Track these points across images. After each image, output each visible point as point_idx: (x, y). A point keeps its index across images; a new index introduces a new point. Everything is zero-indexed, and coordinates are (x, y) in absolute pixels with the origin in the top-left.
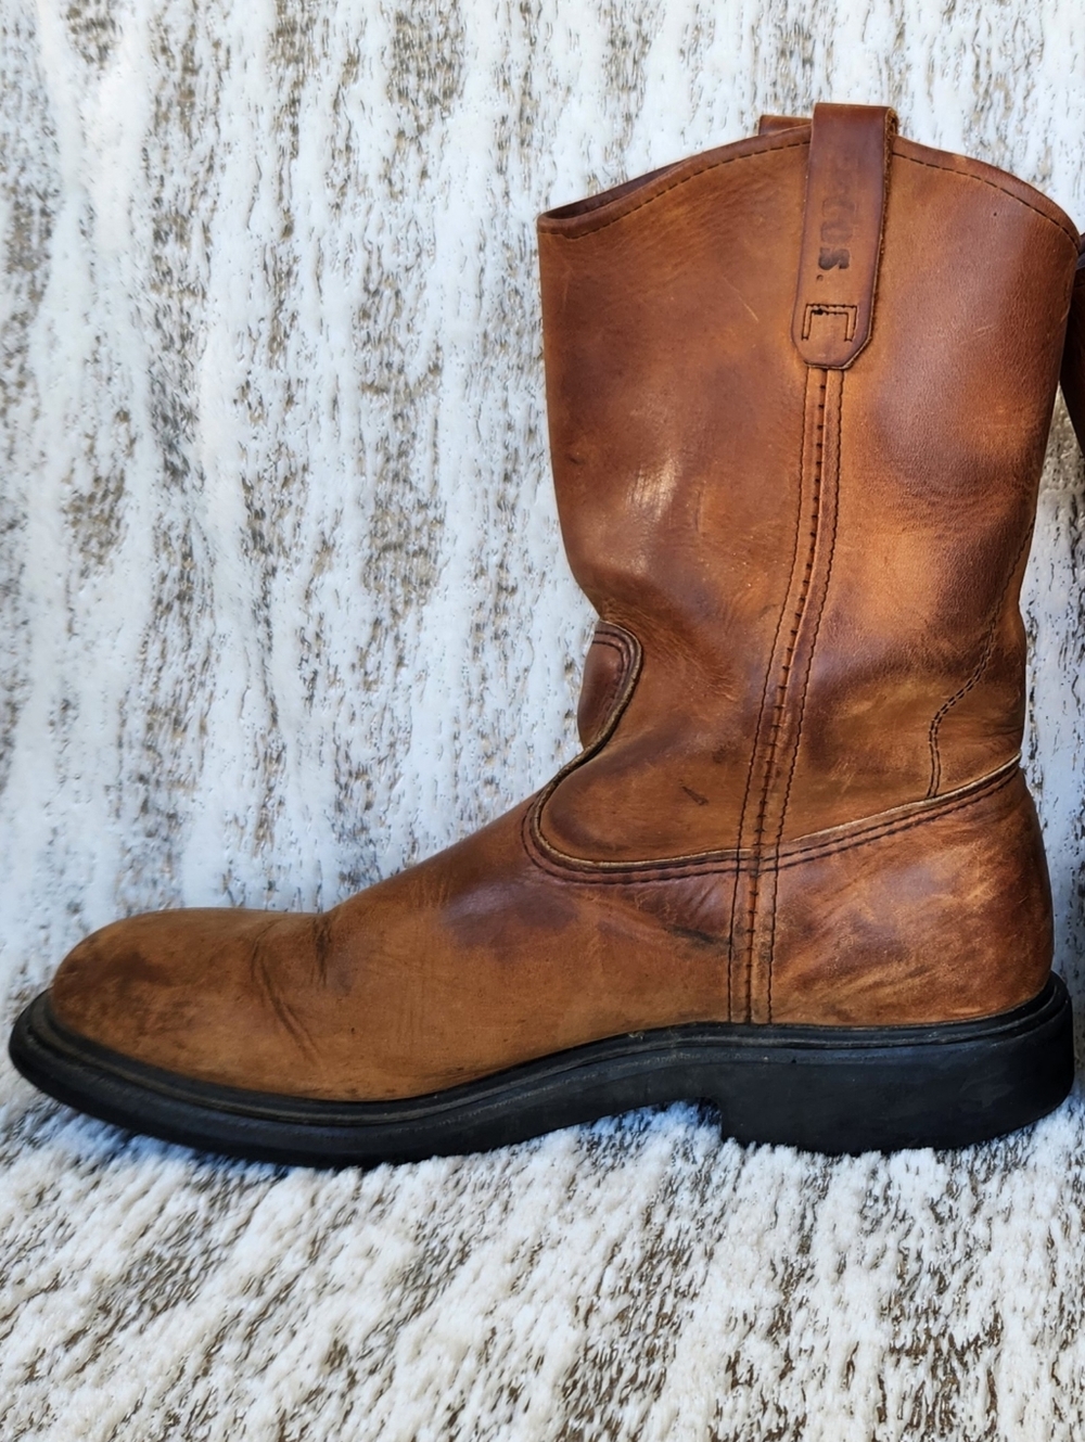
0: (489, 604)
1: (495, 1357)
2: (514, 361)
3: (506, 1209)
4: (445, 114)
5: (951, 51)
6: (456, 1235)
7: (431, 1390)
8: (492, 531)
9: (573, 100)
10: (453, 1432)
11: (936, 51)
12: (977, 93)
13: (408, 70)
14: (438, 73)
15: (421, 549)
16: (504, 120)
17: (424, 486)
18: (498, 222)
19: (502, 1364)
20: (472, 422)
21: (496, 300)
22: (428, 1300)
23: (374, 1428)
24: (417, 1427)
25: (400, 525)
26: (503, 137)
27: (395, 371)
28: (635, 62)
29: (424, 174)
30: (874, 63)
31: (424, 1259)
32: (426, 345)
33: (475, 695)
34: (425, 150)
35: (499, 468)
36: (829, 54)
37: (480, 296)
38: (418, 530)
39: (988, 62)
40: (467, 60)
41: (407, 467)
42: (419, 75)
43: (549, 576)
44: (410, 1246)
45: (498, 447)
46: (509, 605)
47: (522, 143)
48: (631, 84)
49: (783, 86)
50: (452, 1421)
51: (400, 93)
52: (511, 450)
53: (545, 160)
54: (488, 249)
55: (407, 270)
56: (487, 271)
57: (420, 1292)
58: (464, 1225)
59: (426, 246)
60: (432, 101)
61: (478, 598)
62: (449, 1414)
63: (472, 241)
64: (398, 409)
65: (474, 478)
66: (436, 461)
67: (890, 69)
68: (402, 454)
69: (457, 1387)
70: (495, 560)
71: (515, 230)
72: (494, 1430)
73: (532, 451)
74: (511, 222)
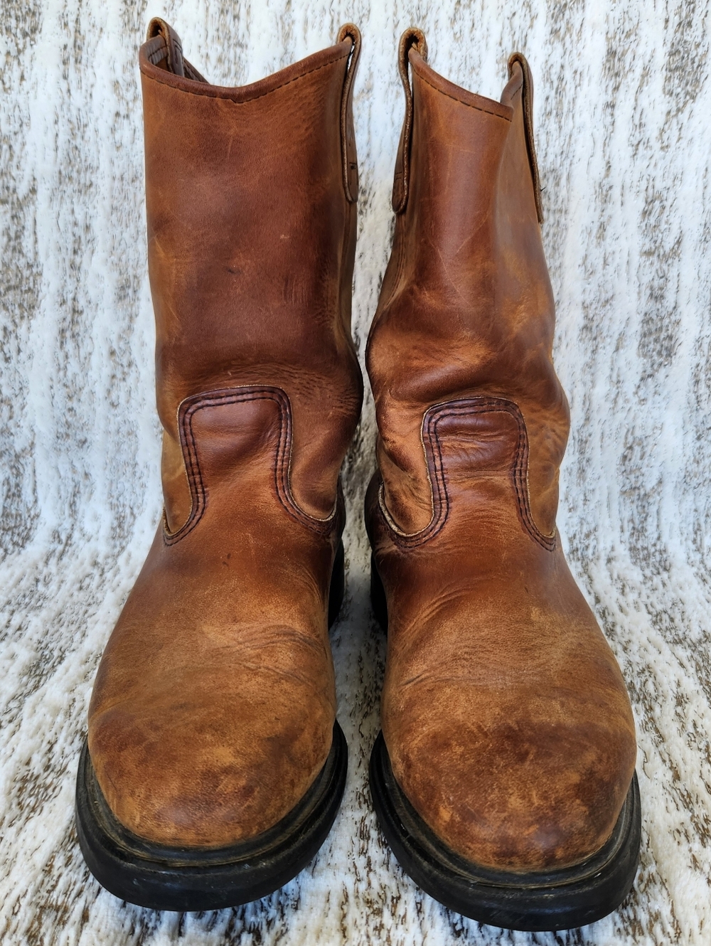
0: (69, 319)
1: (74, 714)
2: (76, 187)
3: (84, 635)
4: (32, 43)
5: (317, 13)
6: (58, 648)
7: (40, 732)
8: (68, 280)
9: (104, 36)
10: (50, 756)
11: (309, 13)
12: (332, 39)
13: (10, 16)
14: (27, 18)
15: (29, 289)
16: (65, 47)
17: (31, 255)
18: (65, 107)
19: (78, 718)
20: (55, 221)
21: (65, 153)
22: (41, 683)
23: (9, 753)
24: (32, 753)
25: (17, 276)
26: (66, 57)
27: (11, 191)
28: (139, 14)
29: (22, 78)
30: (274, 19)
31: (40, 660)
32: (27, 177)
33: (62, 366)
34: (22, 63)
35: (70, 246)
36: (248, 13)
37: (57, 149)
38: (28, 278)
39: (338, 21)
40: (43, 10)
41: (20, 244)
42: (16, 19)
43: (100, 306)
44: (33, 653)
45: (70, 235)
46: (79, 320)
47: (76, 61)
48: (136, 27)
49: (223, 32)
50: (50, 750)
51: (7, 29)
52: (77, 236)
53: (90, 71)
54: (60, 123)
55: (15, 134)
56: (60, 135)
57: (38, 678)
58: (62, 643)
59: (25, 120)
60: (25, 35)
61: (63, 315)
62: (49, 746)
63: (51, 118)
64: (14, 212)
65: (57, 253)
66: (36, 242)
67: (283, 23)
68: (17, 237)
69: (54, 730)
70: (71, 296)
71: (74, 112)
72: (71, 756)
73: (88, 239)
74: (72, 107)
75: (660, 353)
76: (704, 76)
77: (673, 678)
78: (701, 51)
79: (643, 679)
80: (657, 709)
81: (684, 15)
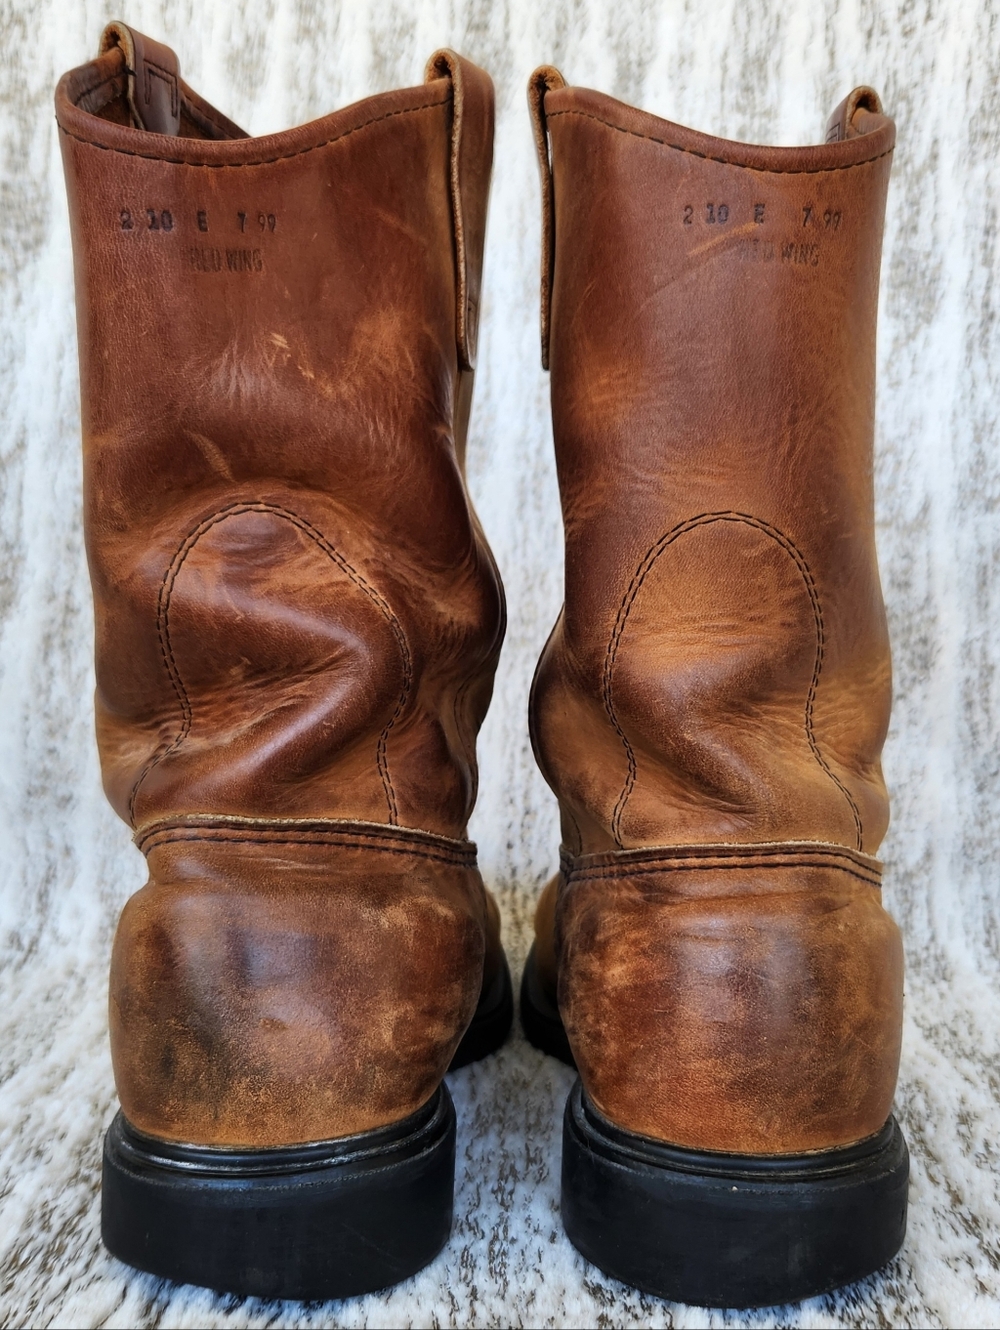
4: (36, 257)
14: (31, 227)
15: (6, 579)
17: (11, 532)
20: (49, 485)
29: (18, 301)
32: (15, 428)
33: (44, 687)
34: (20, 283)
42: (17, 228)
59: (18, 354)
60: (27, 247)
61: (50, 615)
65: (49, 529)
66: (20, 515)
75: (911, 664)
76: (939, 294)
77: (955, 1095)
78: (933, 262)
79: (909, 1095)
80: (929, 1129)
81: (905, 217)
